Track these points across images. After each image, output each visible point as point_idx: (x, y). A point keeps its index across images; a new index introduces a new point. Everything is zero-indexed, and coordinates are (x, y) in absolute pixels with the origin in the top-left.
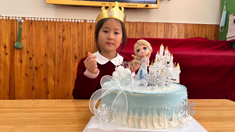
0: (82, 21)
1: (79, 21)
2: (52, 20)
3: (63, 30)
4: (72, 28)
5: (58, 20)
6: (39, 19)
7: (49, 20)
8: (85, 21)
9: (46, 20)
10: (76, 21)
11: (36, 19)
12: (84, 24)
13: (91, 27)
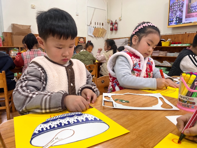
0: (184, 33)
1: (183, 33)
2: (170, 34)
3: (175, 39)
4: (179, 37)
5: (173, 34)
6: (165, 35)
7: (169, 34)
8: (186, 33)
9: (167, 34)
10: (181, 33)
11: (164, 35)
12: (185, 35)
13: (188, 35)
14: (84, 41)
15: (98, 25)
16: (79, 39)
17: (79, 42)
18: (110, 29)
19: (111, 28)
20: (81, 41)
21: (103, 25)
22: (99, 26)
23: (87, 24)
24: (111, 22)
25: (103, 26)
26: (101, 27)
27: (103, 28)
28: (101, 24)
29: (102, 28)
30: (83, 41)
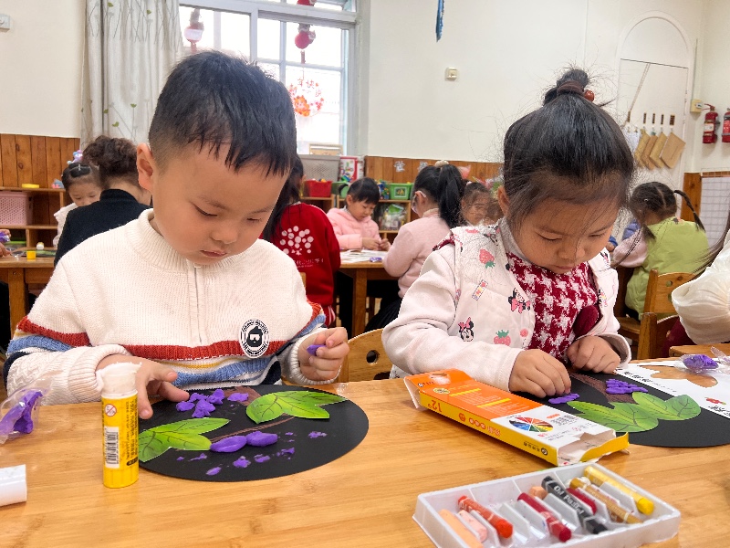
15: (653, 122)
19: (704, 133)
21: (672, 122)
22: (657, 127)
24: (708, 111)
27: (671, 134)
28: (667, 120)
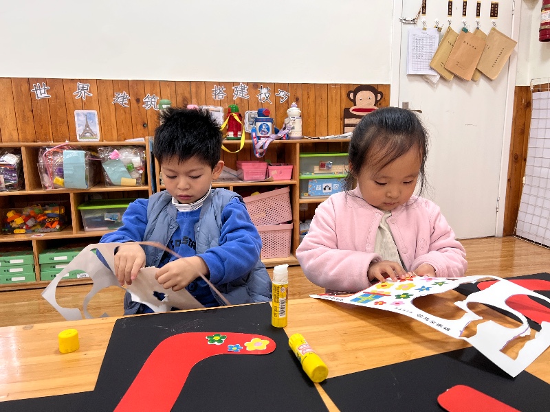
14: (377, 103)
15: (464, 14)
16: (352, 95)
17: (351, 110)
18: (538, 34)
19: (542, 25)
20: (359, 105)
22: (471, 21)
23: (398, 16)
25: (493, 19)
26: (486, 23)
27: (494, 29)
28: (486, 10)
29: (486, 30)
30: (372, 107)
